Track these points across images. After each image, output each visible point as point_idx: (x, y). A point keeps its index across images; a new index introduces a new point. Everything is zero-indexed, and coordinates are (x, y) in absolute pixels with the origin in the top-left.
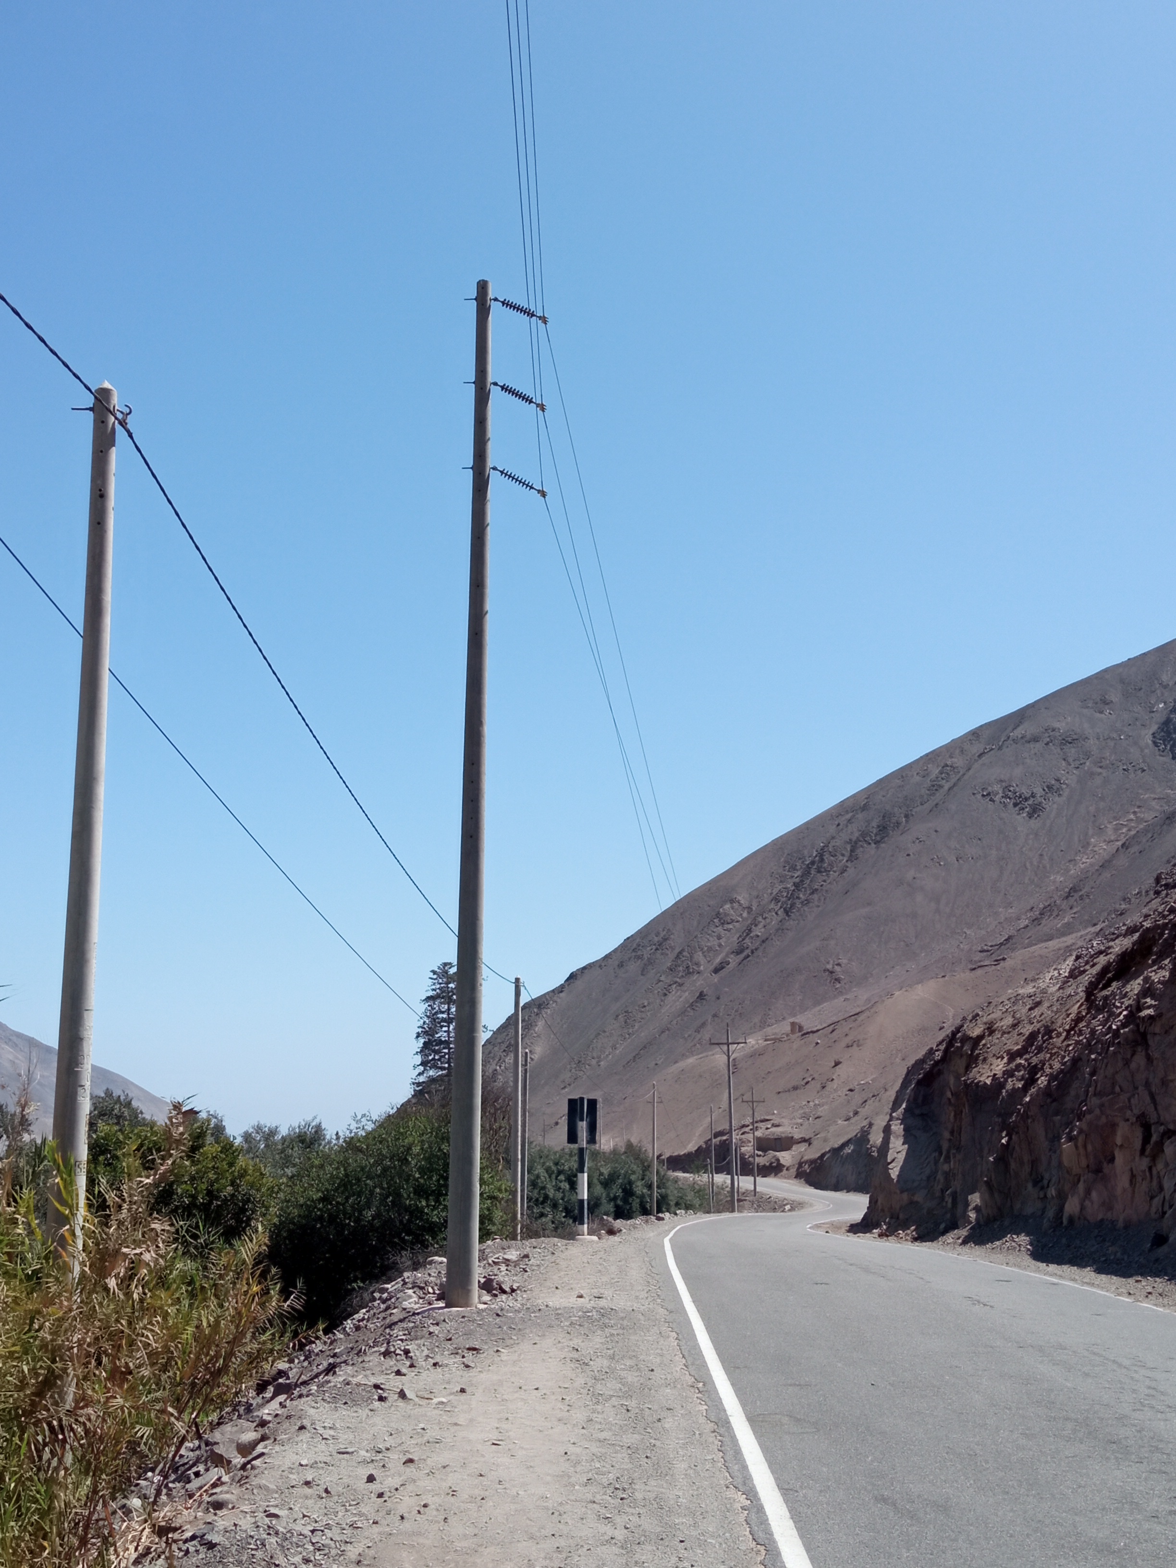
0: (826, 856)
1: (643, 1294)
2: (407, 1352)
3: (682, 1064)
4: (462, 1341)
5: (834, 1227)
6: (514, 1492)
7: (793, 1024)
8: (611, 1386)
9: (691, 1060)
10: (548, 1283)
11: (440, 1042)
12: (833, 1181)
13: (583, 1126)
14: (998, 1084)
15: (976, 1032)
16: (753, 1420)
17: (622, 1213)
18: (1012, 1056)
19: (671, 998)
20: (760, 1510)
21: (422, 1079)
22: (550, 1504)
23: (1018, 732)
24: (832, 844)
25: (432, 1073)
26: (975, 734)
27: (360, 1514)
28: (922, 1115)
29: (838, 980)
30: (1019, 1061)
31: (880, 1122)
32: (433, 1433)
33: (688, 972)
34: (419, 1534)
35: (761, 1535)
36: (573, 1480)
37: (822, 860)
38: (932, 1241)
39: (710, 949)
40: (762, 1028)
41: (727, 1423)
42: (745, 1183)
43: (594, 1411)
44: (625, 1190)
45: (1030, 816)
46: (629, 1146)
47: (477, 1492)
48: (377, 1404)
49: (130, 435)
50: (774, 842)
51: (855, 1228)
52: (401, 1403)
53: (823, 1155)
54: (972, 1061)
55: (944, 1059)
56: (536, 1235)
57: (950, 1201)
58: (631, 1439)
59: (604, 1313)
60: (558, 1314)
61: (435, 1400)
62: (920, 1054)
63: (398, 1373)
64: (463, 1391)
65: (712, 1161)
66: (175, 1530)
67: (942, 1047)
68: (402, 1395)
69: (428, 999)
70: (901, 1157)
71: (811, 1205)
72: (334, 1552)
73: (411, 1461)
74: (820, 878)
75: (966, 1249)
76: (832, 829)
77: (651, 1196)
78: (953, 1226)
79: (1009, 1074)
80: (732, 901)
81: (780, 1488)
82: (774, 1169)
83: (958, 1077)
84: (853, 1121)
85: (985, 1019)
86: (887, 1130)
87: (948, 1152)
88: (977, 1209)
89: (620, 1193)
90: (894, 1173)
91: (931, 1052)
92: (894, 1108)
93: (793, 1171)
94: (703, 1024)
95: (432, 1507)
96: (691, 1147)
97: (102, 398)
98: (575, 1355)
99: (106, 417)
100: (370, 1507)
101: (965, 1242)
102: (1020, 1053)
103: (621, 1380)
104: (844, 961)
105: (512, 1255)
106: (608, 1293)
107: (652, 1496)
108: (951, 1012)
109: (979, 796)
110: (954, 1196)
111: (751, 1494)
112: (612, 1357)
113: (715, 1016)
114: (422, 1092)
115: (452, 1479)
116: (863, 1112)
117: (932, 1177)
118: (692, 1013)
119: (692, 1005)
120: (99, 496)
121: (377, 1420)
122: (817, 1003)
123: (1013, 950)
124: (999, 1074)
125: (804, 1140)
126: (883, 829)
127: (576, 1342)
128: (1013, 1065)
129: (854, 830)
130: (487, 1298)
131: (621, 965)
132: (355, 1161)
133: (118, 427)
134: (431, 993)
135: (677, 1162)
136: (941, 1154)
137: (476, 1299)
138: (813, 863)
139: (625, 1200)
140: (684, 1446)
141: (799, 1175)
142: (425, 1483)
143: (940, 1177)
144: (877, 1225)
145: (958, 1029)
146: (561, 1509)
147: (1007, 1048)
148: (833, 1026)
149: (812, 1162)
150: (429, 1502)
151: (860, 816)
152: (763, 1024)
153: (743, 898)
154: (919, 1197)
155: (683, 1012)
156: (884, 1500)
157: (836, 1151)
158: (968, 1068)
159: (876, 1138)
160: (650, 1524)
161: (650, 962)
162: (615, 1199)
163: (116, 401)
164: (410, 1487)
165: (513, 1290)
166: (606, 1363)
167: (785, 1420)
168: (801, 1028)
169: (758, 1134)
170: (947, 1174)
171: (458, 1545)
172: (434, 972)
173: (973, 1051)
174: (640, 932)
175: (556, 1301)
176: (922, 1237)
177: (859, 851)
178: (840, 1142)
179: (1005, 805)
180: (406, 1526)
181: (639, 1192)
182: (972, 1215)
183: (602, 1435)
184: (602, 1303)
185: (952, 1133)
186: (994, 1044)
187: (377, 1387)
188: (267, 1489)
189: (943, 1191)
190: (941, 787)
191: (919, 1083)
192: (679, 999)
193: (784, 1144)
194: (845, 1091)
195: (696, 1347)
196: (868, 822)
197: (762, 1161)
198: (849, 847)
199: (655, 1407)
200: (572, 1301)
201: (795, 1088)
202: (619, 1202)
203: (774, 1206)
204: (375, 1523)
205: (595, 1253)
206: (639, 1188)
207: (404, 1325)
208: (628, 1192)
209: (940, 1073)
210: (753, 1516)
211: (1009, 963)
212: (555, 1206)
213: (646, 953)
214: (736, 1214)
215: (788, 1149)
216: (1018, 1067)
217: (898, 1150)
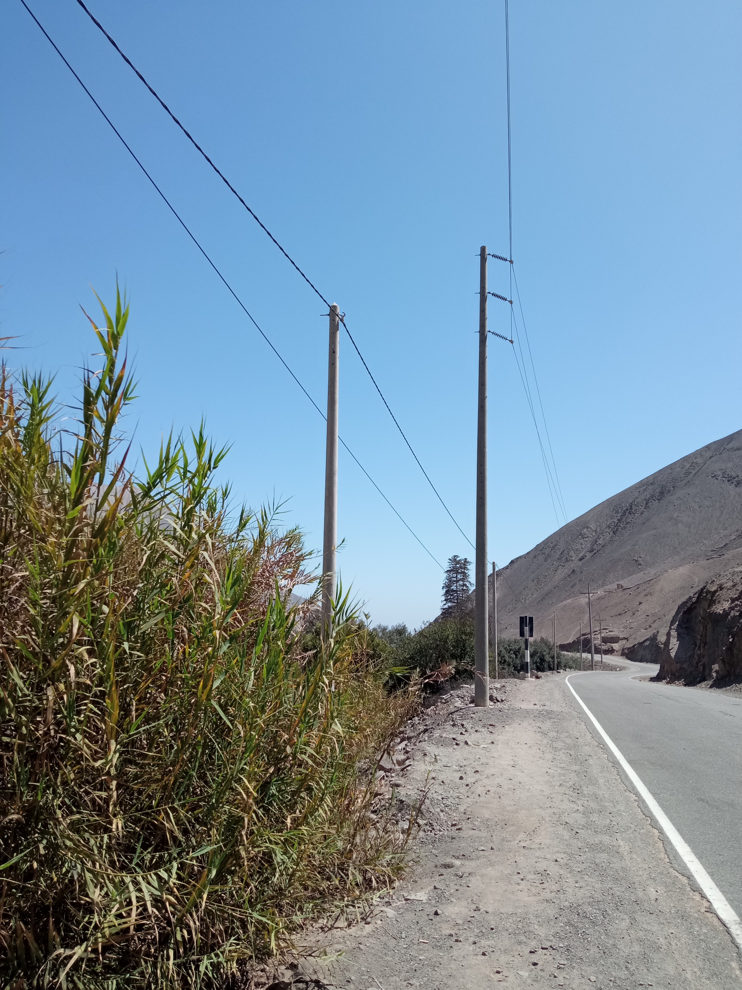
0: (634, 506)
1: (564, 705)
2: (463, 725)
3: (565, 603)
4: (485, 721)
5: (642, 679)
6: (527, 787)
7: (618, 585)
8: (559, 745)
9: (569, 601)
10: (518, 698)
11: (453, 591)
12: (640, 657)
13: (527, 629)
14: (726, 613)
15: (714, 589)
16: (630, 762)
17: (540, 668)
18: (733, 600)
19: (559, 572)
20: (644, 801)
21: (446, 607)
22: (545, 793)
23: (730, 446)
24: (637, 500)
25: (450, 604)
26: (708, 447)
27: (460, 793)
28: (686, 627)
29: (640, 564)
30: (736, 602)
31: (663, 631)
32: (483, 760)
33: (567, 560)
34: (489, 803)
35: (646, 812)
36: (553, 784)
37: (631, 508)
38: (694, 686)
39: (577, 550)
40: (602, 586)
41: (618, 763)
42: (597, 657)
43: (555, 755)
44: (541, 659)
45: (736, 486)
46: (542, 639)
47: (510, 786)
48: (455, 746)
49: (345, 325)
50: (608, 500)
51: (652, 679)
52: (466, 746)
53: (634, 645)
54: (712, 602)
55: (697, 602)
56: (504, 677)
57: (701, 668)
58: (576, 768)
59: (549, 712)
60: (527, 712)
61: (482, 746)
62: (684, 599)
63: (461, 734)
64: (493, 743)
65: (581, 647)
66: (380, 794)
67: (696, 596)
68: (466, 743)
69: (448, 571)
70: (676, 647)
71: (629, 669)
72: (453, 808)
73: (477, 771)
74: (631, 516)
75: (712, 690)
76: (636, 494)
77: (554, 662)
78: (703, 679)
79: (732, 609)
80: (587, 528)
81: (651, 793)
82: (610, 651)
83: (705, 610)
84: (649, 630)
85: (718, 583)
86: (669, 635)
87: (700, 645)
88: (717, 672)
89: (538, 660)
90: (673, 654)
91: (690, 598)
92: (672, 623)
93: (620, 653)
94: (574, 585)
95: (492, 791)
96: (570, 640)
97: (333, 311)
98: (539, 730)
99: (335, 318)
100: (463, 790)
101: (711, 687)
102: (737, 599)
103: (564, 742)
104: (643, 556)
105: (498, 686)
106: (547, 703)
107: (591, 793)
108: (697, 580)
109: (710, 477)
110: (704, 666)
111: (637, 794)
112: (557, 732)
113: (580, 580)
114: (446, 613)
115: (498, 780)
116: (654, 626)
117: (691, 657)
118: (569, 579)
119: (569, 575)
120: (333, 352)
121: (457, 753)
122: (630, 575)
123: (728, 550)
124: (727, 609)
125: (625, 638)
126: (662, 493)
127: (539, 724)
128: (733, 605)
129: (647, 495)
130: (492, 703)
131: (535, 557)
132: (424, 641)
133: (340, 322)
134: (449, 569)
135: (563, 647)
136: (696, 646)
137: (488, 704)
138: (627, 510)
139: (541, 664)
140: (601, 772)
141: (623, 654)
142: (486, 781)
143: (696, 656)
144: (665, 678)
145: (704, 588)
146: (552, 796)
147: (730, 596)
148: (638, 586)
149: (628, 649)
150: (490, 789)
151: (650, 487)
152: (603, 584)
153: (593, 526)
154: (685, 666)
155: (565, 578)
156: (703, 800)
157: (641, 644)
158: (710, 606)
159: (662, 638)
160: (593, 805)
161: (549, 556)
162: (536, 663)
163: (339, 311)
164: (480, 783)
165: (502, 701)
166: (555, 734)
167: (646, 763)
168: (622, 587)
169: (603, 635)
170: (699, 656)
171: (509, 808)
172: (450, 560)
173: (712, 598)
174: (543, 542)
175: (524, 706)
176: (687, 684)
177: (650, 504)
178: (643, 640)
179: (724, 481)
180: (482, 799)
181: (547, 660)
182: (714, 675)
183: (562, 765)
184: (546, 708)
185: (702, 636)
186: (723, 594)
187: (454, 739)
188: (416, 780)
189: (697, 663)
190: (690, 473)
191: (685, 612)
192: (562, 573)
193: (615, 640)
194: (644, 616)
195: (595, 729)
196: (655, 490)
197: (604, 647)
198: (645, 502)
199: (583, 754)
200: (532, 707)
201: (620, 614)
202: (538, 665)
203: (612, 668)
204: (468, 797)
205: (535, 686)
206: (547, 658)
207: (458, 713)
208: (542, 660)
209: (695, 608)
210: (641, 804)
211: (726, 556)
212: (509, 665)
213: (547, 551)
214: (594, 672)
215: (617, 642)
216: (736, 605)
217: (674, 644)
